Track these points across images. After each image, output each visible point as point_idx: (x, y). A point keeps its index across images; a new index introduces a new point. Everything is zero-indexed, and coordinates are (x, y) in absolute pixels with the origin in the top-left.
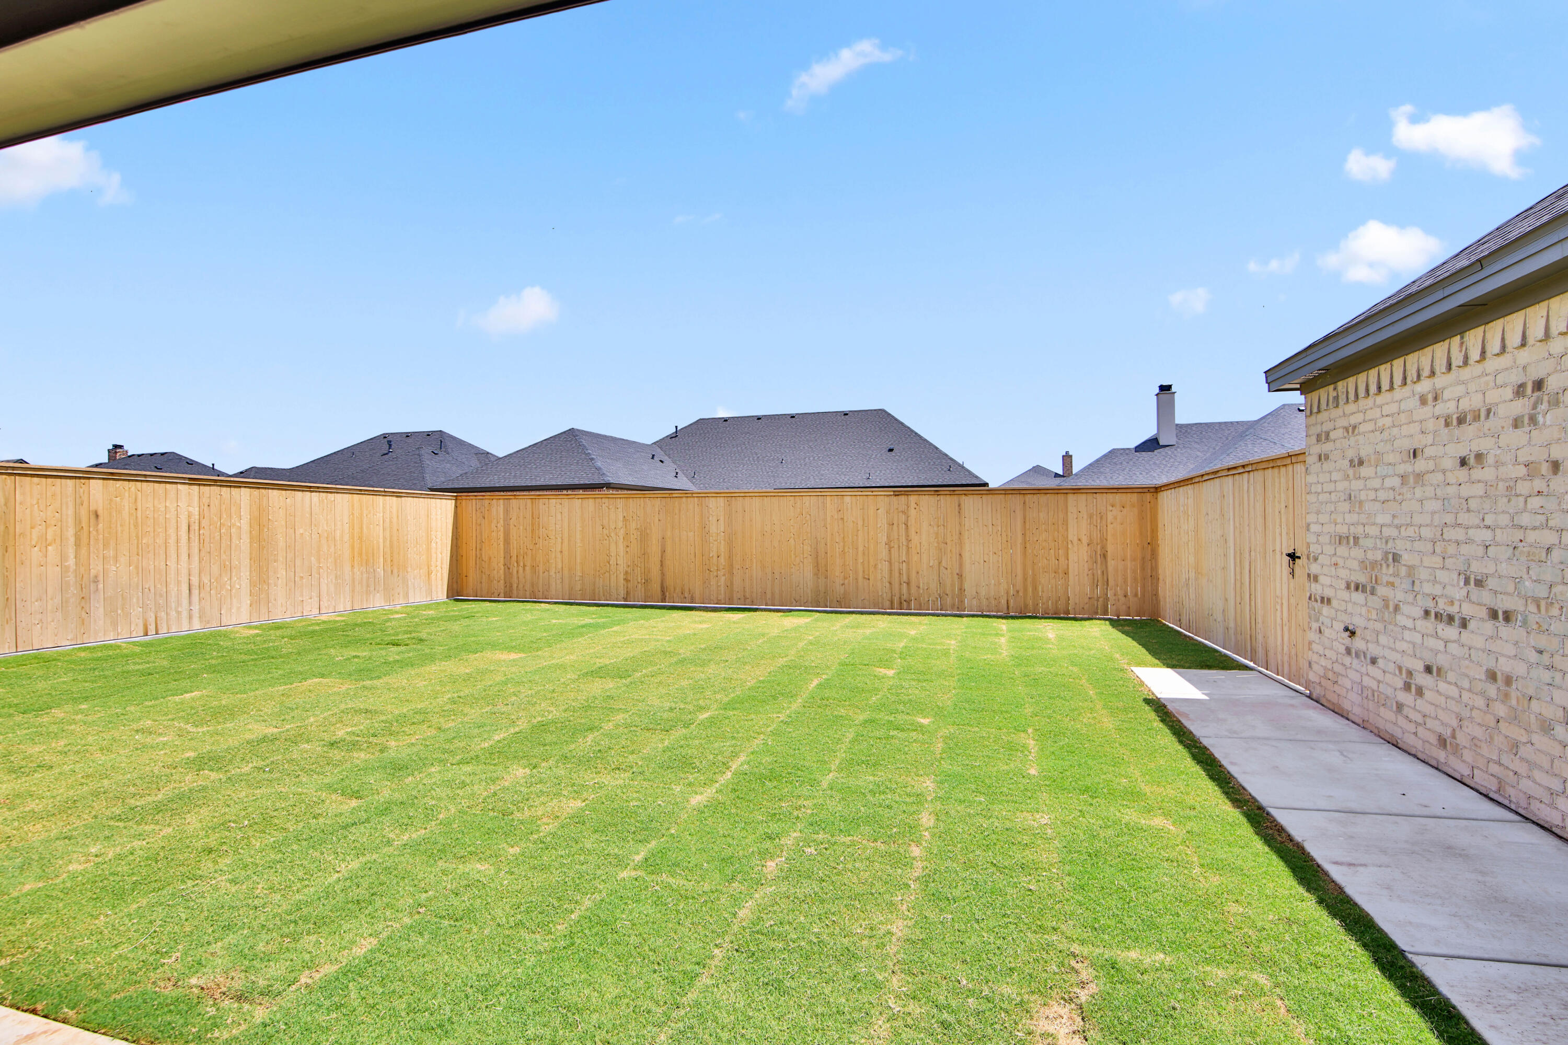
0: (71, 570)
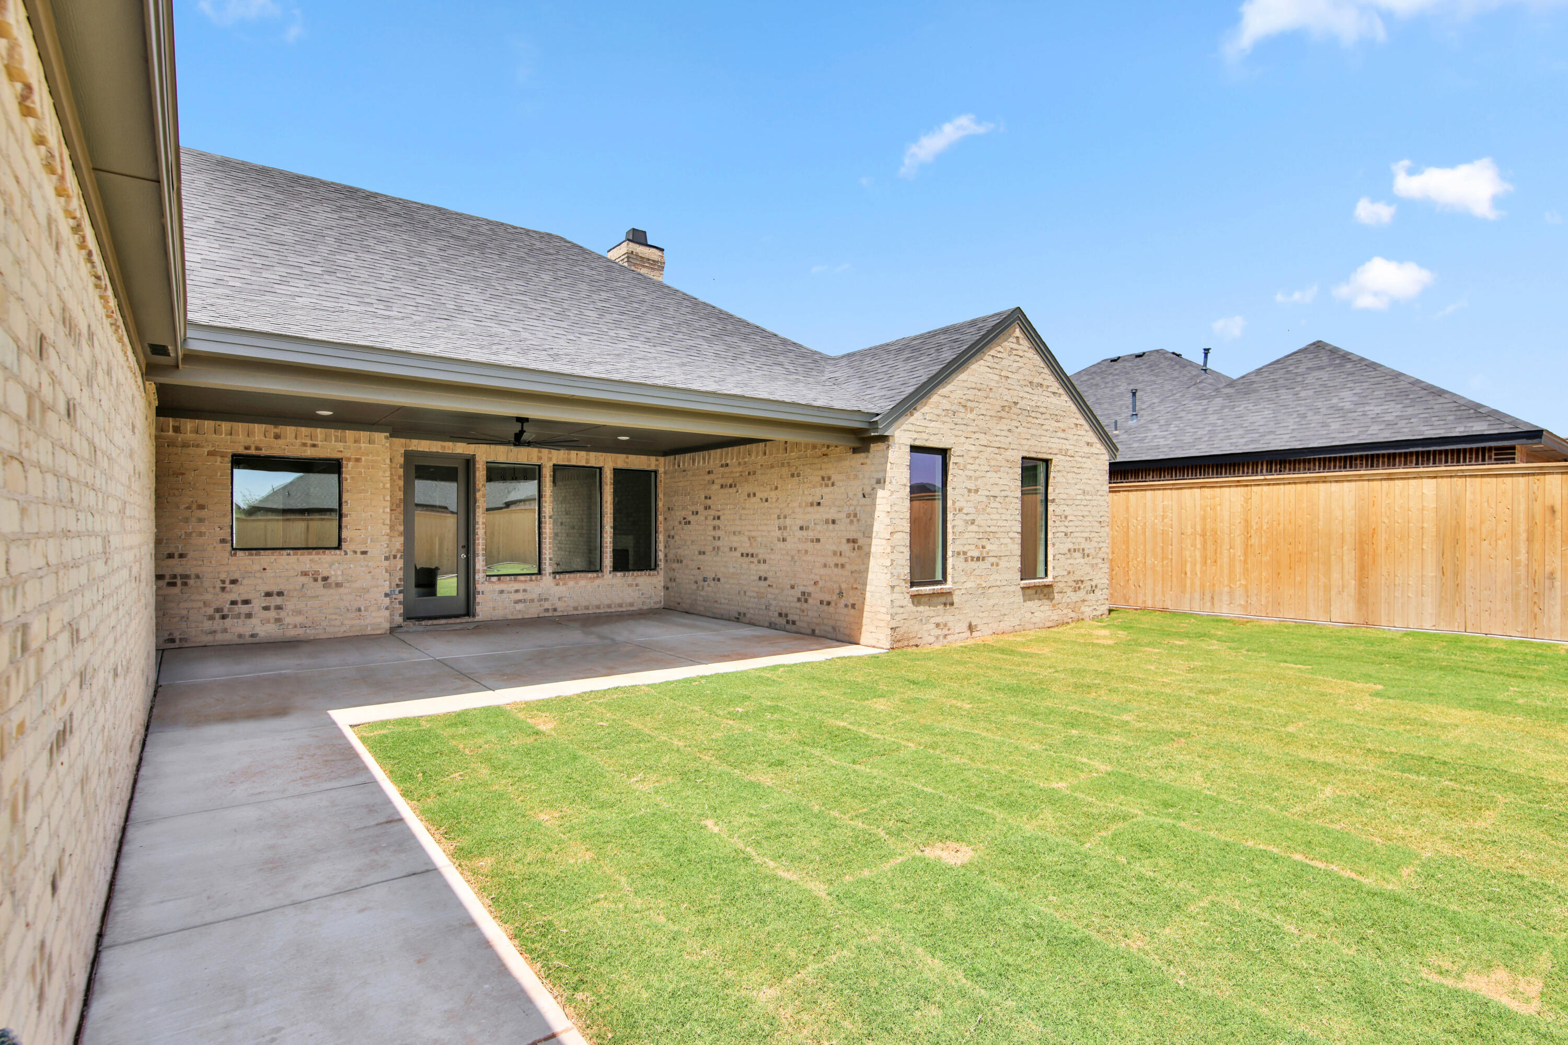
0: (1523, 564)
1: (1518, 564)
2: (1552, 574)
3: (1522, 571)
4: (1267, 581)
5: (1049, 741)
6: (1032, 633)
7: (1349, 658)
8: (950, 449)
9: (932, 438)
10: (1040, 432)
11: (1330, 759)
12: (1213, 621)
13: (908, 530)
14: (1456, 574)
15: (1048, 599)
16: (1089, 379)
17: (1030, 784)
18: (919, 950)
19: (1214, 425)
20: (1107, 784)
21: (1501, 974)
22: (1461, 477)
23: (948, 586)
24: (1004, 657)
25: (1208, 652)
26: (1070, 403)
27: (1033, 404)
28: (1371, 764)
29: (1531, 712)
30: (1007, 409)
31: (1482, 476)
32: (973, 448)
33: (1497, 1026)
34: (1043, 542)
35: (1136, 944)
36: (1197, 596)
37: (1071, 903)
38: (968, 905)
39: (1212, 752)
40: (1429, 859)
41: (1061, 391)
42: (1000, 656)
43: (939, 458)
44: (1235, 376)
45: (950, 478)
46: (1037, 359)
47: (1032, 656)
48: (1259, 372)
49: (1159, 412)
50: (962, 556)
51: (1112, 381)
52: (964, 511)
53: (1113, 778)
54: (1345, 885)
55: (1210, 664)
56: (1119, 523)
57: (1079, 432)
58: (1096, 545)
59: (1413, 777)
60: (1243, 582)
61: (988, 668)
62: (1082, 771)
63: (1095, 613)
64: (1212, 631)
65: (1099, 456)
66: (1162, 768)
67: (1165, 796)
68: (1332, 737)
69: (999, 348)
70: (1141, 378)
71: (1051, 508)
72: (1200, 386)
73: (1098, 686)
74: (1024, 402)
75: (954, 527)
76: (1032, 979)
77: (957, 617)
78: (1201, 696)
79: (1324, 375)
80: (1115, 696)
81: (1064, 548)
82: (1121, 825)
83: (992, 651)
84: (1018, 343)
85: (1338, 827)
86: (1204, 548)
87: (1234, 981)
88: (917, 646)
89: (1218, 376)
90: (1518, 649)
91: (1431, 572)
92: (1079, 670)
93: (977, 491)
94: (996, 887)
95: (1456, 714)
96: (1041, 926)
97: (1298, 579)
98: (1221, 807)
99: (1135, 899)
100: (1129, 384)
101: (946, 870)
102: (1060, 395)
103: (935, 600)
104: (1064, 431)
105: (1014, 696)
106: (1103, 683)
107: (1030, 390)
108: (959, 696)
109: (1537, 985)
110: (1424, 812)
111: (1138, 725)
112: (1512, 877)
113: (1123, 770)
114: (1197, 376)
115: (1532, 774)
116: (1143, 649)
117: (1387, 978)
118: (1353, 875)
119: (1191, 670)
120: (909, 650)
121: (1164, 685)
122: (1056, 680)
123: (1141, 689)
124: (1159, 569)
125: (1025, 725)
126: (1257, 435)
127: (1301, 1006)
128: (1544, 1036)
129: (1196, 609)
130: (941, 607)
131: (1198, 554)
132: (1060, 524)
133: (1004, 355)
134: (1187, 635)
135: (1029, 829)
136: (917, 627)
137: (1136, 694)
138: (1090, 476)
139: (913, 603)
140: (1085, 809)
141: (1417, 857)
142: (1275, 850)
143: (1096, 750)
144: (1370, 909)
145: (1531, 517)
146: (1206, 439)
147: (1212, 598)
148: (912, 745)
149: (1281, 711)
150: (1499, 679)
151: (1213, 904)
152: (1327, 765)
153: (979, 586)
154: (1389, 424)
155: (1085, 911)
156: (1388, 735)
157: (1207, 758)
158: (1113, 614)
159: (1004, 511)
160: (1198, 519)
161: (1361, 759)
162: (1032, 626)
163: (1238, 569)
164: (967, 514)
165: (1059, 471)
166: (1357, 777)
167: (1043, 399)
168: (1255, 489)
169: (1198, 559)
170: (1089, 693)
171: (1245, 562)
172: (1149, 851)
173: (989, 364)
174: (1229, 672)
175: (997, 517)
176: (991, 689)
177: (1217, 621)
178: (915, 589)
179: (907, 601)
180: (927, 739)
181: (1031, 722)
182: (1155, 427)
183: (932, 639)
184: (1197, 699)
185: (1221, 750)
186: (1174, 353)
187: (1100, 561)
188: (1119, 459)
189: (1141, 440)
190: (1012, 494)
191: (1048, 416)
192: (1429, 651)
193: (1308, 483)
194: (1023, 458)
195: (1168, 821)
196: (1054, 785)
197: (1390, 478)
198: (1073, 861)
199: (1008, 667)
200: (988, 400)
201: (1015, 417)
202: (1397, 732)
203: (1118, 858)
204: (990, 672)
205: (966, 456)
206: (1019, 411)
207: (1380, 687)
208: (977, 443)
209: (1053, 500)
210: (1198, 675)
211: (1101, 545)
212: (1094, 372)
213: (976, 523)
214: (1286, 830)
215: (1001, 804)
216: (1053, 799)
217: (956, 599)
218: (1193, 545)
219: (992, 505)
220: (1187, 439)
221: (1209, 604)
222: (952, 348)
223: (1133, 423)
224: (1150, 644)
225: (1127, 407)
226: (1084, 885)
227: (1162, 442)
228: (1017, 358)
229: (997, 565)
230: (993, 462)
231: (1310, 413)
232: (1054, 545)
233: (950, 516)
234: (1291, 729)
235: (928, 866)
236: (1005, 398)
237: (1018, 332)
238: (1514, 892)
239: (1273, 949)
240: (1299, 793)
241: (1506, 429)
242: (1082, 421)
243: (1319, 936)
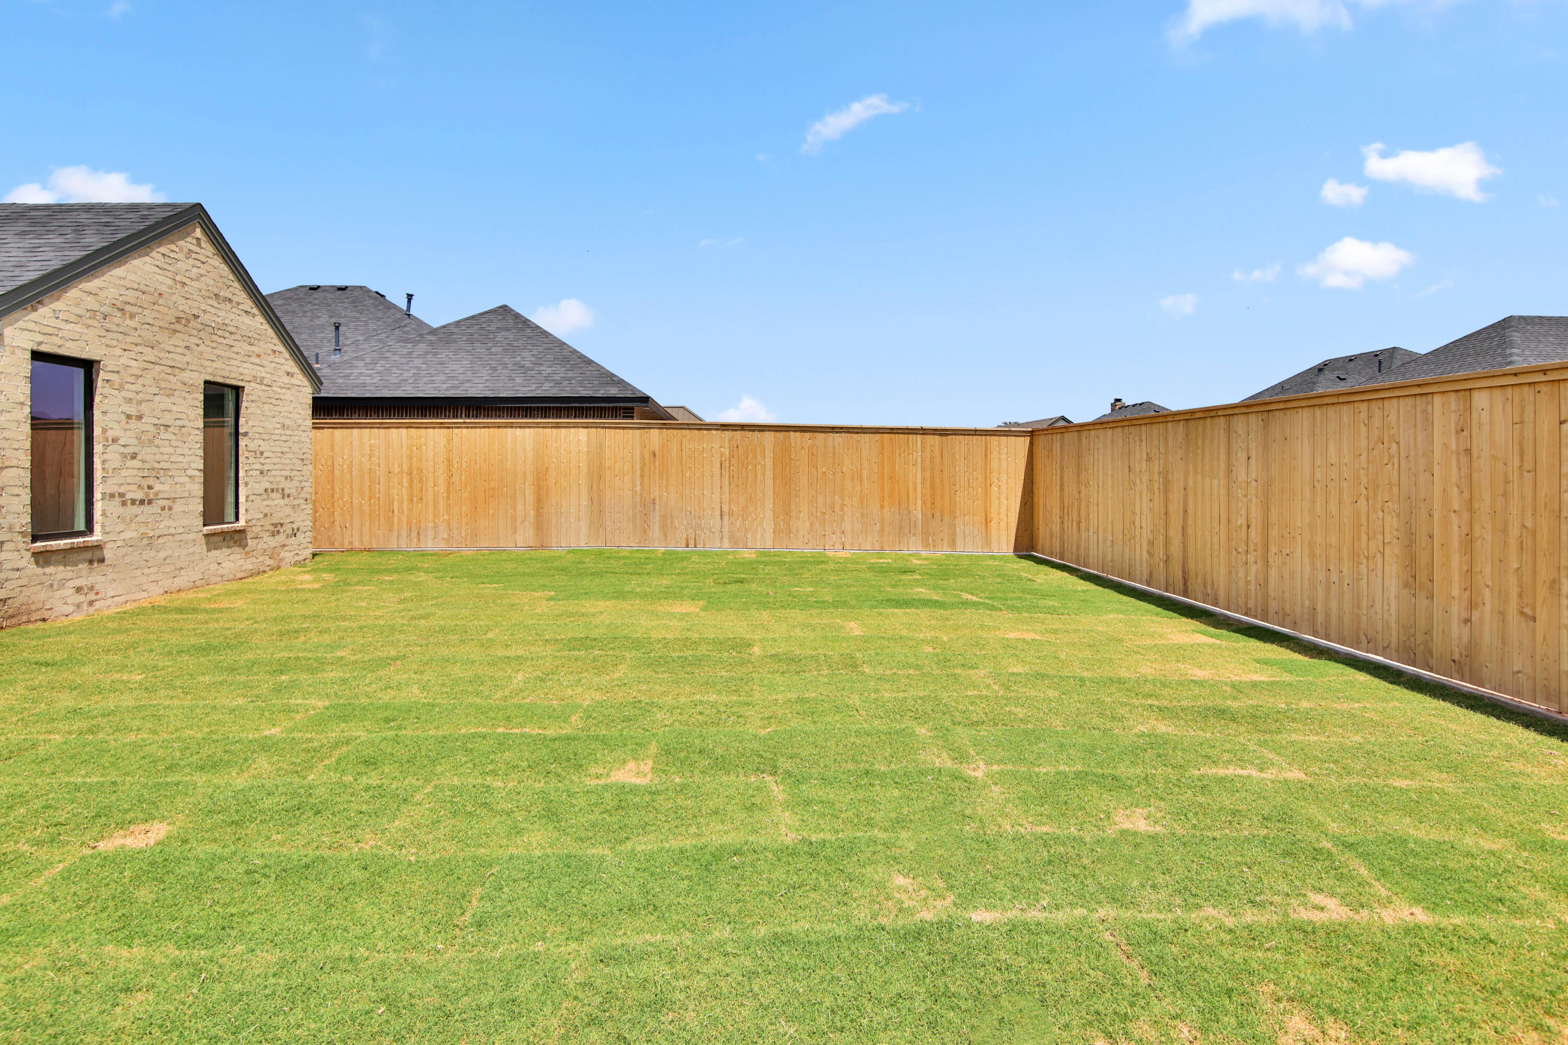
0: (638, 494)
1: (636, 492)
2: (654, 500)
3: (638, 500)
4: (467, 515)
5: (255, 692)
6: (219, 586)
7: (531, 575)
8: (99, 362)
9: (69, 344)
10: (227, 354)
11: (521, 652)
12: (420, 555)
13: (28, 465)
14: (600, 503)
15: (240, 546)
16: (285, 304)
17: (237, 738)
18: (110, 948)
19: (419, 368)
20: (326, 718)
21: (631, 765)
22: (603, 428)
23: (97, 536)
24: (185, 616)
25: (416, 584)
26: (266, 326)
27: (219, 320)
28: (549, 650)
29: (644, 596)
30: (183, 321)
31: (615, 428)
32: (134, 363)
33: (630, 797)
34: (232, 482)
35: (369, 843)
36: (404, 533)
37: (298, 834)
38: (170, 879)
39: (426, 667)
40: (588, 706)
41: (255, 311)
42: (178, 616)
43: (80, 373)
44: (435, 325)
45: (97, 399)
46: (224, 269)
47: (221, 611)
48: (458, 323)
49: (364, 349)
50: (117, 498)
51: (312, 310)
52: (121, 442)
53: (332, 711)
54: (535, 739)
55: (419, 593)
56: (323, 460)
57: (277, 360)
58: (297, 484)
59: (576, 653)
60: (446, 517)
61: (162, 632)
62: (298, 712)
63: (297, 558)
64: (420, 565)
65: (301, 388)
66: (381, 690)
67: (386, 714)
68: (521, 636)
69: (173, 247)
70: (343, 313)
71: (242, 442)
72: (405, 329)
73: (306, 630)
74: (207, 316)
75: (104, 462)
76: (262, 917)
77: (110, 577)
78: (413, 622)
79: (510, 335)
80: (326, 636)
81: (260, 488)
82: (345, 749)
83: (165, 612)
84: (199, 245)
85: (528, 701)
86: (411, 487)
87: (457, 839)
88: (44, 620)
89: (421, 323)
90: (636, 555)
91: (584, 502)
92: (283, 618)
93: (140, 418)
94: (203, 850)
95: (602, 604)
96: (266, 866)
97: (491, 512)
98: (437, 709)
99: (364, 808)
100: (331, 317)
101: (132, 856)
102: (254, 316)
103: (74, 557)
104: (259, 356)
105: (204, 656)
106: (312, 625)
107: (216, 304)
108: (123, 668)
109: (650, 763)
110: (584, 675)
111: (353, 658)
112: (636, 703)
113: (342, 701)
114: (402, 320)
115: (645, 636)
116: (353, 588)
117: (565, 794)
118: (540, 731)
119: (402, 601)
120: (31, 626)
121: (377, 618)
122: (256, 630)
123: (354, 625)
124: (366, 508)
125: (221, 683)
126: (457, 382)
127: (509, 836)
128: (654, 793)
129: (403, 546)
130: (83, 567)
131: (405, 491)
132: (254, 460)
133: (180, 256)
134: (396, 571)
135: (240, 782)
136: (43, 595)
137: (349, 630)
138: (291, 409)
139: (37, 563)
140: (305, 746)
141: (580, 707)
142: (484, 730)
143: (311, 689)
144: (553, 750)
145: (643, 458)
146: (411, 381)
147: (419, 534)
148: (57, 737)
149: (482, 623)
150: (626, 577)
151: (436, 787)
152: (518, 658)
153: (143, 536)
154: (557, 383)
155: (314, 835)
156: (559, 627)
157: (422, 672)
158: (317, 559)
159: (179, 444)
160: (404, 459)
161: (542, 648)
162: (219, 579)
163: (442, 504)
164: (125, 446)
165: (252, 401)
166: (540, 661)
167: (232, 316)
168: (456, 431)
169: (405, 497)
170: (297, 638)
171: (448, 498)
172: (375, 763)
173: (158, 263)
174: (437, 598)
175: (171, 450)
176: (170, 653)
177: (423, 555)
178: (38, 544)
179: (26, 562)
180: (84, 724)
181: (230, 679)
182: (361, 364)
183: (71, 609)
184: (409, 625)
185: (434, 664)
186: (377, 293)
187: (303, 501)
188: (323, 394)
189: (347, 377)
190: (191, 424)
191: (240, 338)
192: (584, 563)
193: (499, 427)
194: (206, 382)
195: (390, 734)
196: (267, 733)
197: (557, 426)
198: (294, 795)
199: (191, 626)
200: (156, 307)
201: (195, 332)
202: (565, 624)
203: (344, 778)
204: (166, 636)
205: (123, 373)
206: (201, 327)
207: (553, 593)
208: (139, 357)
209: (246, 434)
210: (409, 605)
211: (303, 484)
212: (290, 298)
213: (139, 457)
214: (491, 713)
215: (202, 768)
216: (266, 746)
217: (108, 554)
218: (401, 484)
219: (163, 436)
220: (393, 379)
221: (415, 540)
222: (98, 232)
223: (335, 358)
224: (358, 583)
225: (329, 341)
226: (311, 814)
227: (368, 380)
228: (198, 264)
229: (170, 509)
230: (163, 385)
231: (500, 368)
232: (246, 484)
233: (98, 448)
234: (490, 635)
235: (106, 860)
236: (181, 308)
237: (198, 232)
238: (638, 712)
239: (486, 803)
240: (499, 683)
241: (629, 394)
242: (281, 348)
243: (519, 782)
